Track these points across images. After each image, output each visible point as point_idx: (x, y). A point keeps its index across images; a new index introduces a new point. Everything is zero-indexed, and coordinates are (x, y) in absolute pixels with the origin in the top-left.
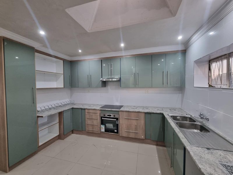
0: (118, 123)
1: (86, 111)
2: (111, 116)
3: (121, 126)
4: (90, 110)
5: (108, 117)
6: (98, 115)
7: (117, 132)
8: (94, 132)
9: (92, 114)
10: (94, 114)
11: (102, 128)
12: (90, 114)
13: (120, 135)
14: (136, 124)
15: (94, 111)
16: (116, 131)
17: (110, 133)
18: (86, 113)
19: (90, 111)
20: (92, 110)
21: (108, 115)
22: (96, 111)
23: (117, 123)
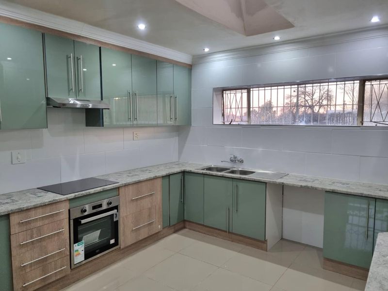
0: (117, 219)
1: (14, 220)
2: (100, 206)
3: (124, 224)
4: (33, 212)
5: (95, 211)
6: (62, 217)
7: (116, 243)
8: (47, 282)
9: (39, 224)
10: (46, 221)
11: (75, 253)
12: (33, 225)
13: (122, 247)
14: (149, 206)
15: (48, 209)
16: (112, 241)
17: (98, 255)
18: (14, 229)
19: (33, 215)
20: (40, 210)
21: (94, 208)
22: (54, 206)
23: (115, 220)
